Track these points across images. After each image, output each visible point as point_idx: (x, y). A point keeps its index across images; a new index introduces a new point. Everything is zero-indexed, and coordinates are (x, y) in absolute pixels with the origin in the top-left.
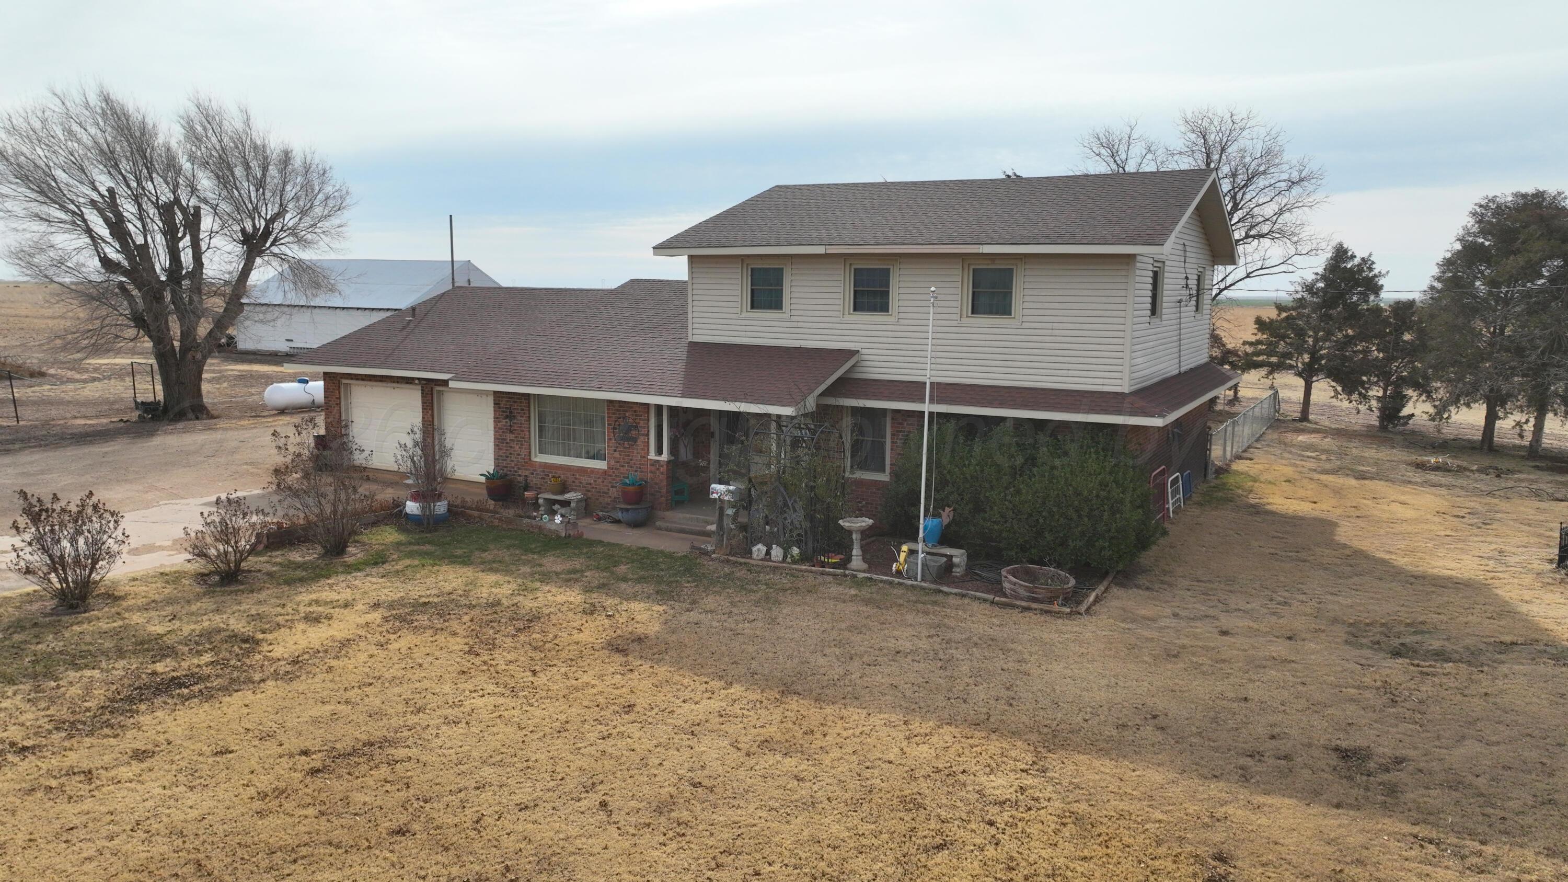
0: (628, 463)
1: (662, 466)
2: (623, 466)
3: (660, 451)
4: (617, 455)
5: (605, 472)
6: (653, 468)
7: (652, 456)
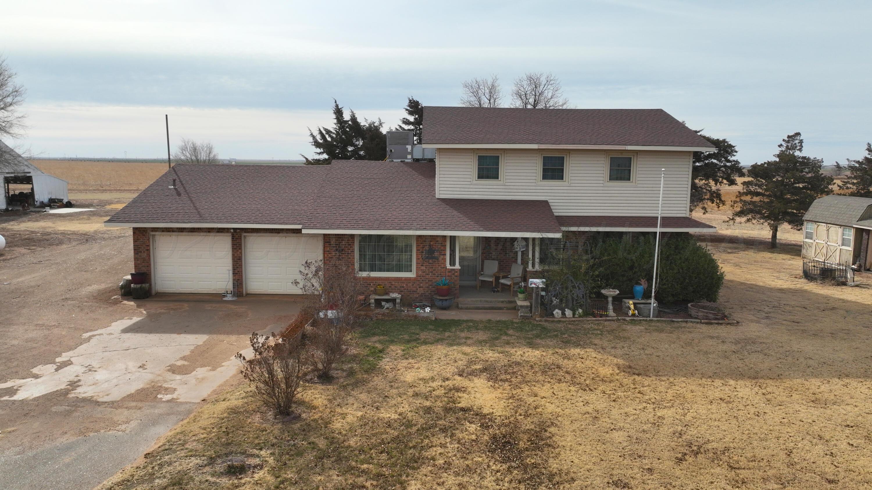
0: (432, 272)
1: (456, 272)
2: (428, 274)
3: (453, 263)
4: (423, 268)
5: (415, 279)
6: (450, 274)
7: (448, 266)
